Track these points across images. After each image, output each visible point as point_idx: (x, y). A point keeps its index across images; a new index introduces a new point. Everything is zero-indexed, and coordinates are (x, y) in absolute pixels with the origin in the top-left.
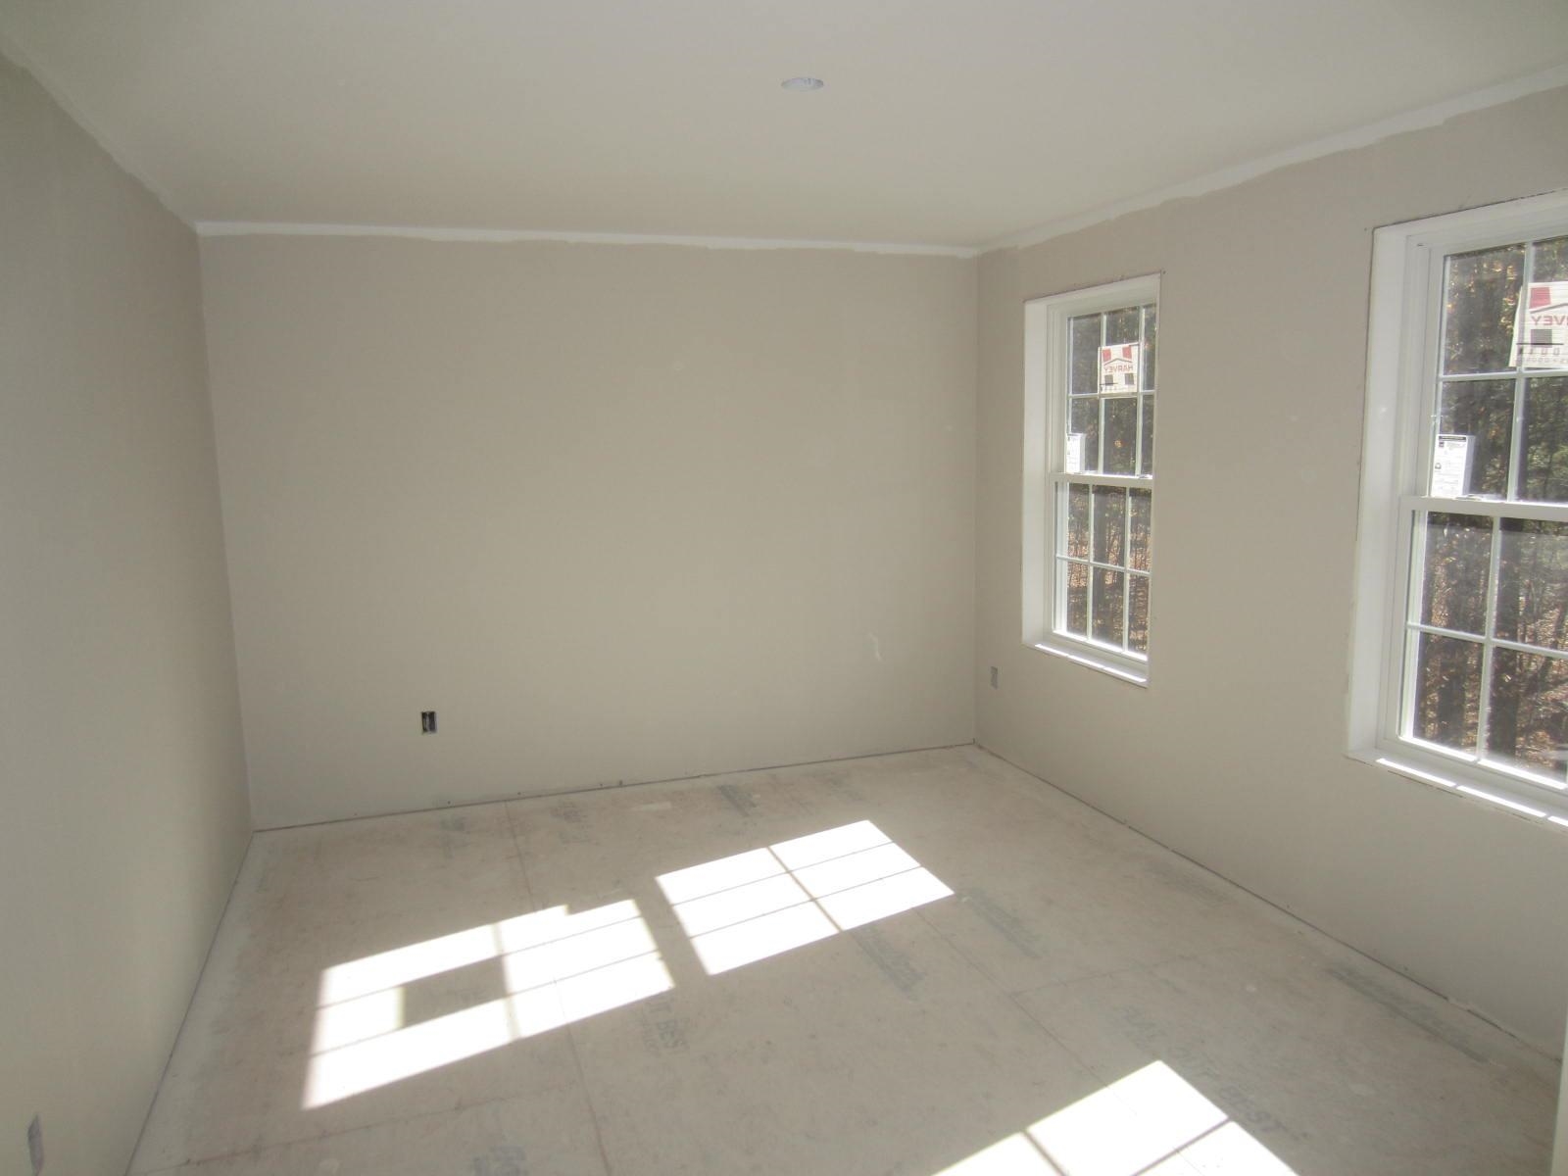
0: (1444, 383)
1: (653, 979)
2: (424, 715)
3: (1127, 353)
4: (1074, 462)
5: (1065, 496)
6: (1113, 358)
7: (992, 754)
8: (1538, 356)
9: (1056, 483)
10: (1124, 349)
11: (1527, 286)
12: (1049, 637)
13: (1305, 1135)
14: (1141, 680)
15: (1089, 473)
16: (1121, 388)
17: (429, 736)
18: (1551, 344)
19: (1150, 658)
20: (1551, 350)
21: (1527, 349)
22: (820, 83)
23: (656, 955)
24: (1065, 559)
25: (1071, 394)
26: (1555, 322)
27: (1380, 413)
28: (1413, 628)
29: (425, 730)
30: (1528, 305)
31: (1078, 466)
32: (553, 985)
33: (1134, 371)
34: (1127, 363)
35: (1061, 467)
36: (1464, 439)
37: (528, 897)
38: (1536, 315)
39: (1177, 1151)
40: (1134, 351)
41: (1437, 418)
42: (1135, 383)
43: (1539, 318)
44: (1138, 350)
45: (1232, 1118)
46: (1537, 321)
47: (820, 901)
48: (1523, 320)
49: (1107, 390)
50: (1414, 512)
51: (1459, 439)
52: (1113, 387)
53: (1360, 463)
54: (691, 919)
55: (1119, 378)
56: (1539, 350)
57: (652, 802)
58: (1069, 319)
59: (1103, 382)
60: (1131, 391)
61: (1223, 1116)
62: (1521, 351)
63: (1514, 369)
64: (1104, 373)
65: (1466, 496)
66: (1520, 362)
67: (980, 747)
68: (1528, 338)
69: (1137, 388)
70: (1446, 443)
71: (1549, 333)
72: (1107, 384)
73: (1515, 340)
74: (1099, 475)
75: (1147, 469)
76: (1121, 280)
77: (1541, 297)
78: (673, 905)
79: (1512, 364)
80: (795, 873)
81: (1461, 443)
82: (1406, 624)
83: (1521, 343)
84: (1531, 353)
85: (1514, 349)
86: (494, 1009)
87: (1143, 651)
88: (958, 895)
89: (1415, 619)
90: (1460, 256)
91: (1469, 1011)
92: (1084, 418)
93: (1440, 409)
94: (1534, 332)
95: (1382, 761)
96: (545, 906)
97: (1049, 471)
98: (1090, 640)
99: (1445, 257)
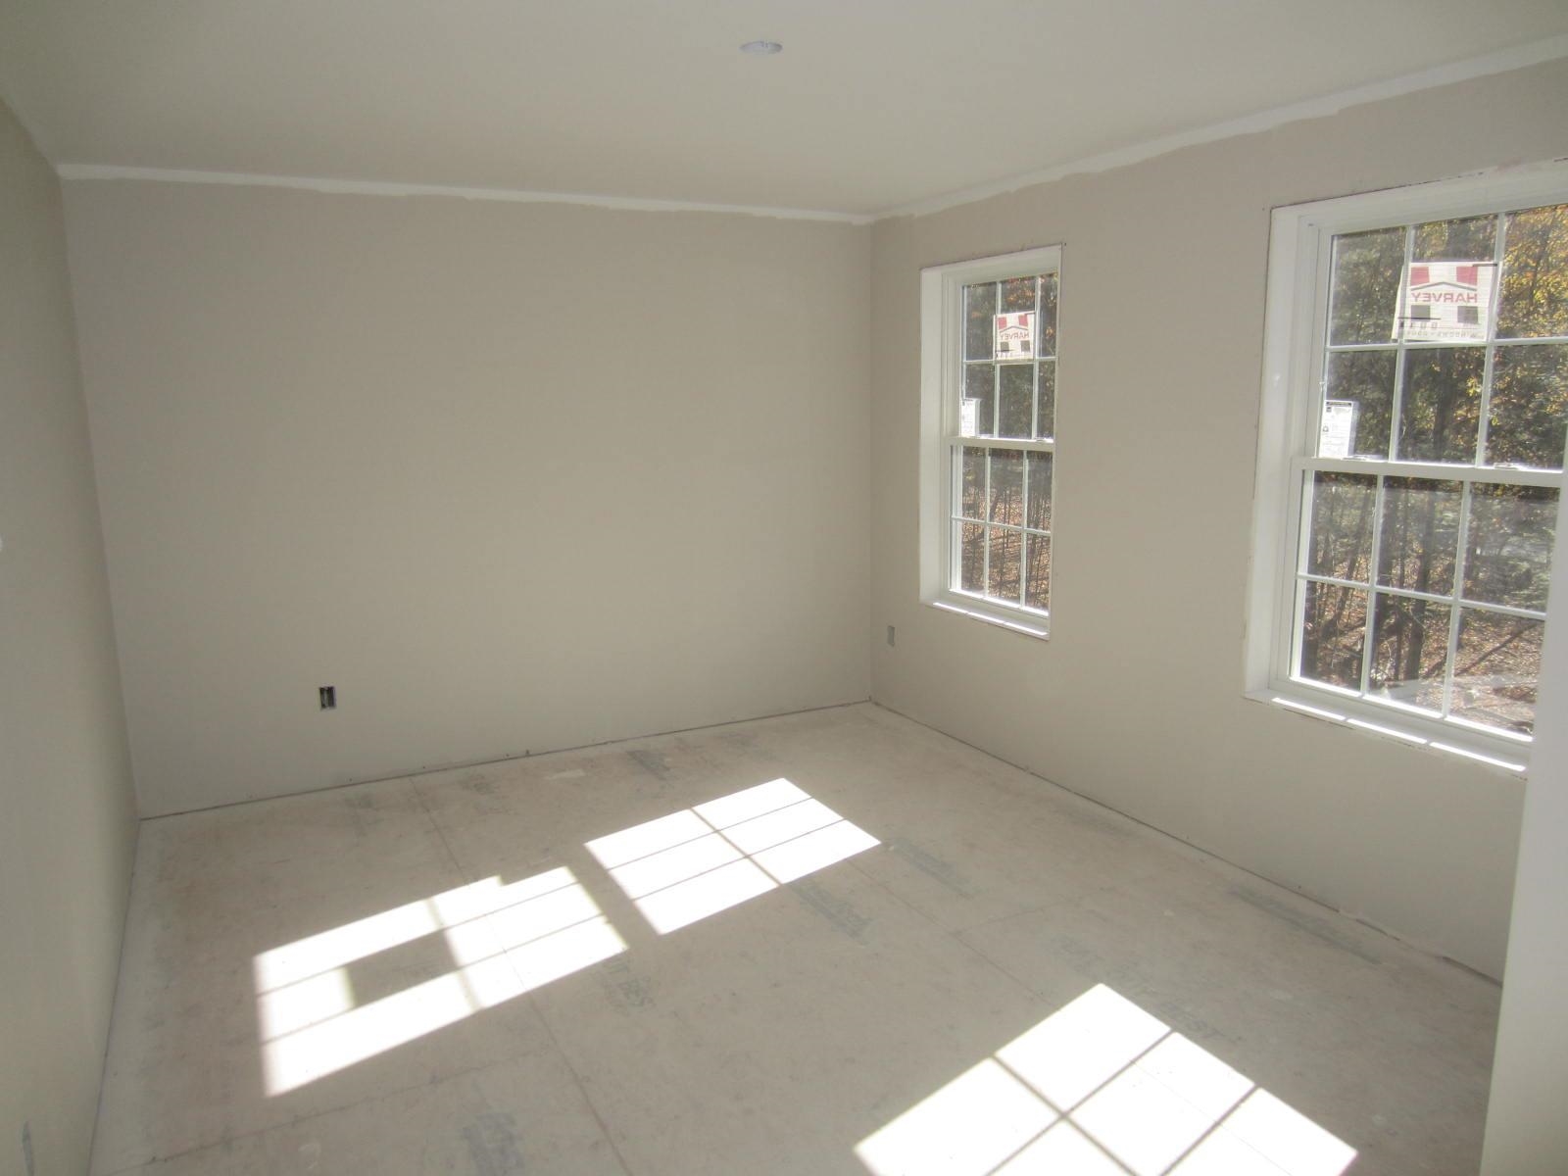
0: (1332, 353)
1: (604, 943)
2: (322, 690)
3: (1023, 321)
4: (969, 426)
5: (959, 459)
6: (1009, 325)
7: (890, 710)
8: (1417, 330)
9: (952, 447)
10: (1020, 318)
11: (1407, 266)
12: (946, 595)
13: (1240, 1038)
14: (1042, 634)
15: (984, 437)
16: (1017, 355)
17: (329, 711)
18: (1429, 319)
19: (1051, 614)
20: (1429, 324)
21: (1408, 323)
22: (778, 47)
23: (602, 920)
24: (960, 520)
25: (965, 360)
26: (1432, 299)
27: (1275, 378)
28: (1302, 577)
29: (323, 706)
30: (1409, 282)
31: (973, 430)
32: (504, 955)
33: (1031, 339)
34: (1023, 331)
35: (955, 430)
36: (1350, 404)
37: (458, 871)
38: (1416, 292)
39: (1133, 1062)
40: (1031, 319)
41: (1324, 383)
42: (1032, 350)
43: (1419, 294)
44: (1033, 319)
45: (1174, 1029)
46: (1417, 297)
47: (754, 857)
48: (1404, 297)
49: (1002, 357)
50: (1304, 471)
51: (1345, 405)
52: (1009, 354)
53: (1257, 427)
54: (631, 881)
55: (1015, 344)
56: (1418, 323)
57: (564, 771)
58: (963, 288)
59: (999, 348)
60: (1027, 358)
61: (1166, 1029)
62: (1402, 325)
63: (1395, 341)
64: (999, 340)
65: (1351, 457)
66: (1401, 335)
67: (877, 704)
68: (1408, 313)
69: (1033, 355)
70: (1333, 408)
71: (1427, 309)
72: (1003, 351)
73: (1397, 314)
74: (996, 438)
75: (1042, 432)
76: (1022, 250)
77: (1421, 276)
78: (609, 870)
79: (1394, 335)
80: (724, 832)
81: (1348, 408)
82: (1296, 574)
83: (1402, 318)
84: (1411, 326)
85: (1396, 322)
86: (445, 983)
87: (1044, 606)
88: (885, 845)
89: (1303, 570)
90: (1345, 236)
91: (1357, 920)
92: (979, 382)
93: (1326, 378)
94: (1414, 308)
95: (1277, 700)
96: (476, 878)
97: (944, 433)
98: (988, 596)
99: (1333, 237)
